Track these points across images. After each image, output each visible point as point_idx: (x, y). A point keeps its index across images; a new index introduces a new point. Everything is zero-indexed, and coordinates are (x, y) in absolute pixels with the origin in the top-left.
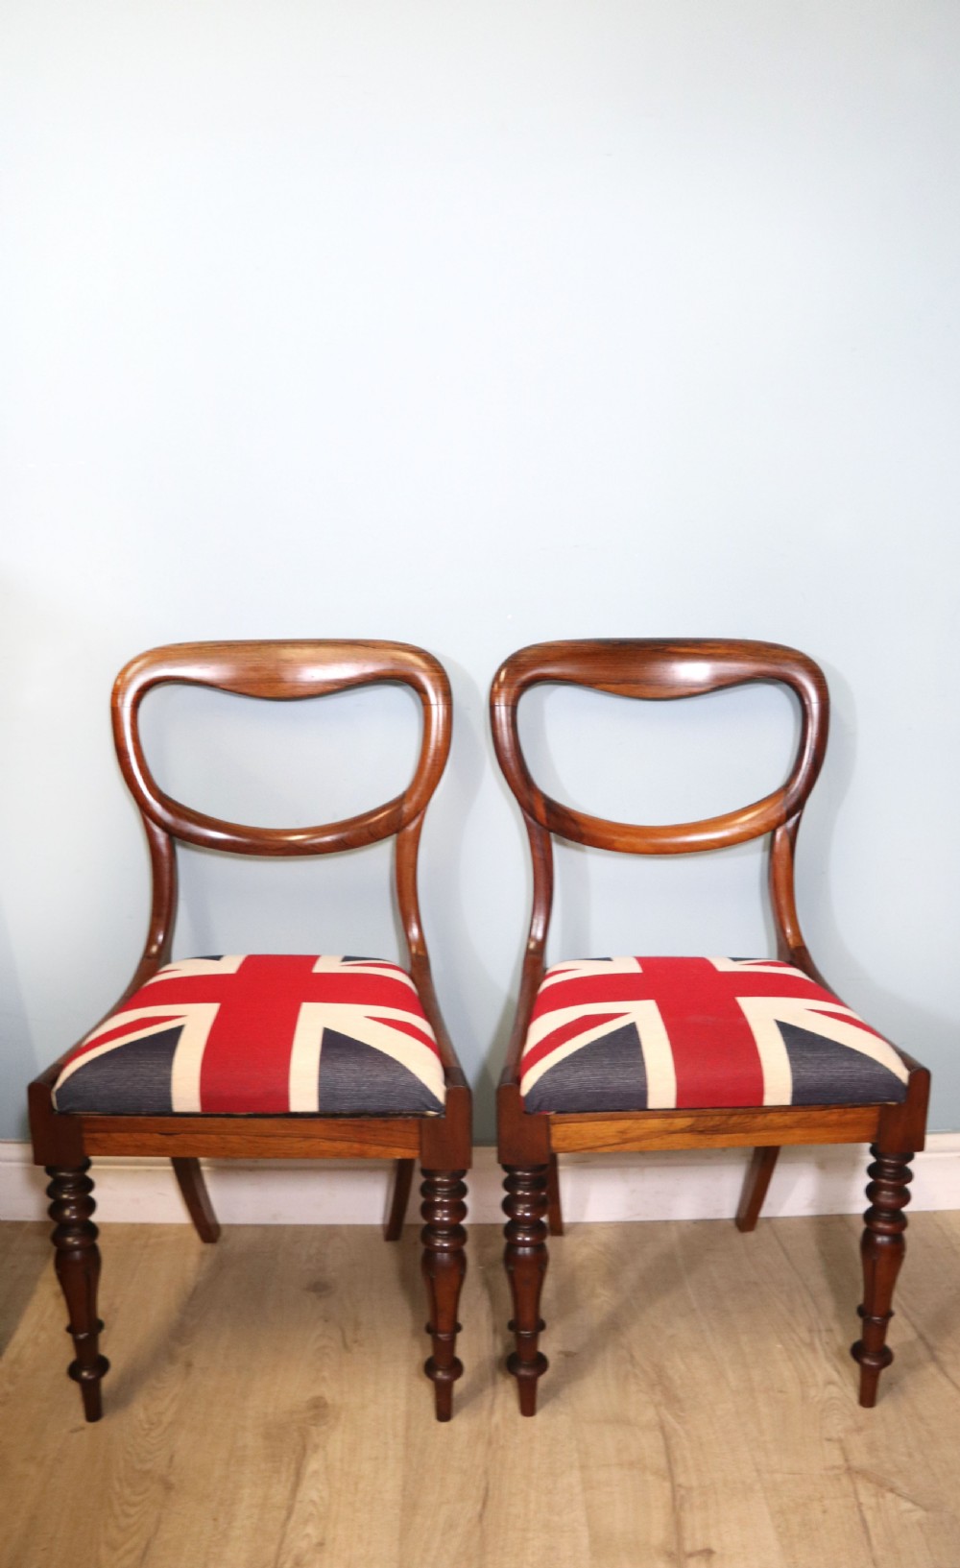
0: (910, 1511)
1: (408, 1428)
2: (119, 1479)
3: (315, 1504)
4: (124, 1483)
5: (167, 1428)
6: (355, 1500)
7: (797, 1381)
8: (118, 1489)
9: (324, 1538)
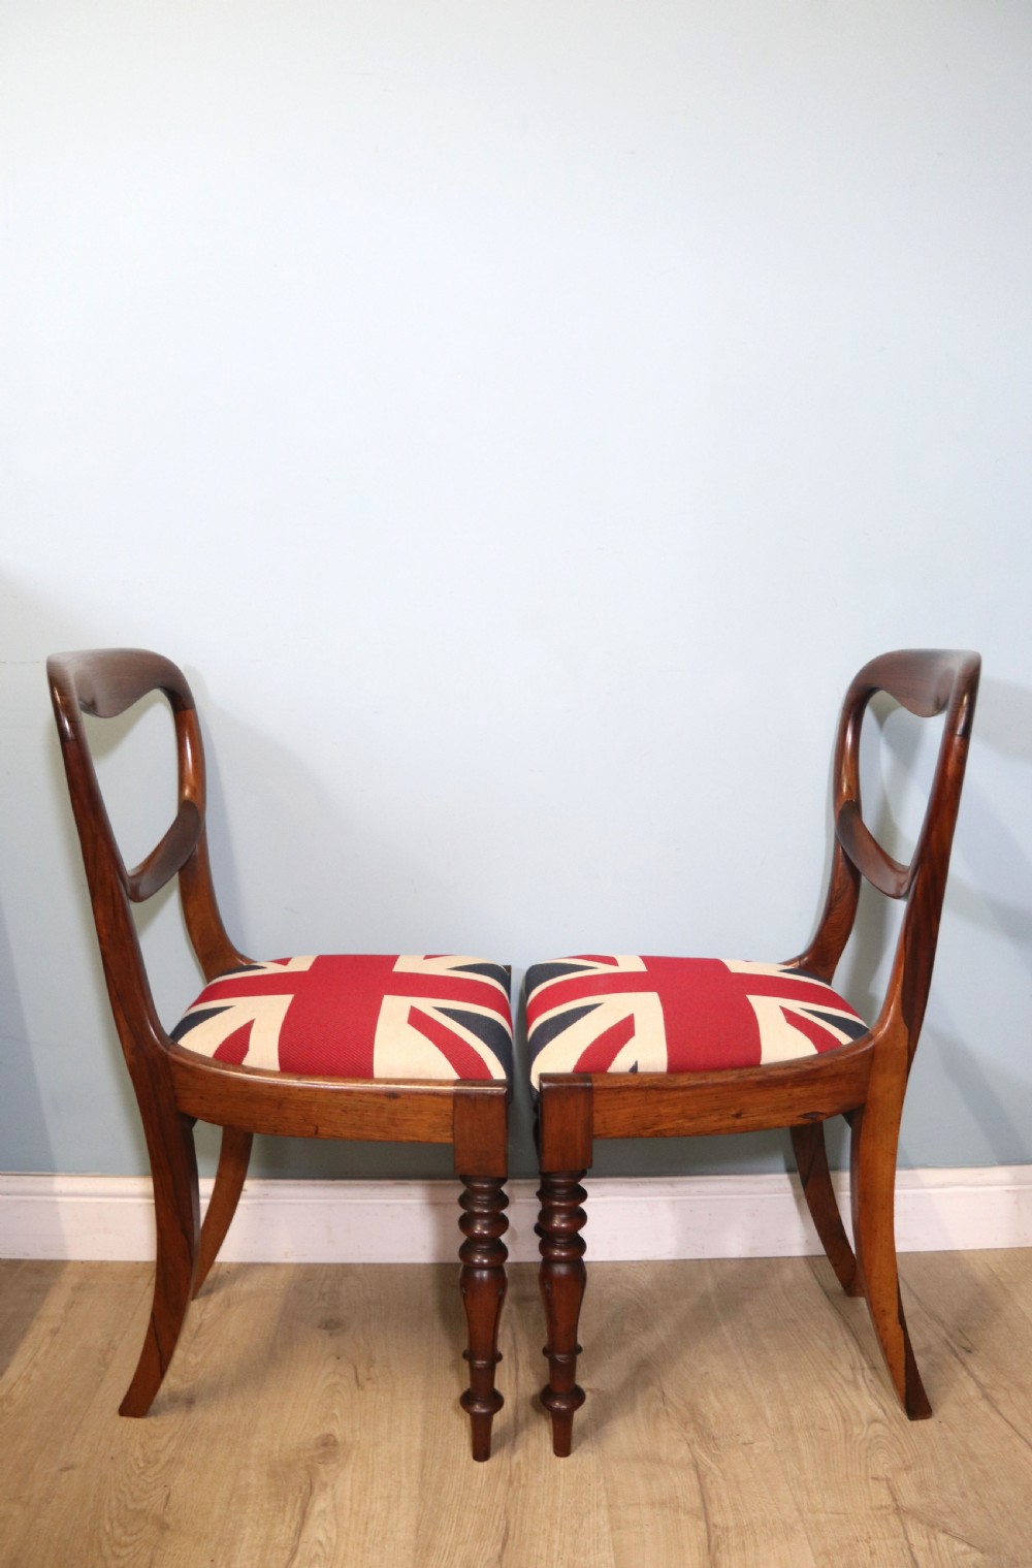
0: (964, 1553)
1: (423, 1467)
2: (110, 1519)
3: (321, 1544)
4: (115, 1523)
5: (164, 1467)
6: (365, 1541)
7: (840, 1418)
8: (108, 1529)
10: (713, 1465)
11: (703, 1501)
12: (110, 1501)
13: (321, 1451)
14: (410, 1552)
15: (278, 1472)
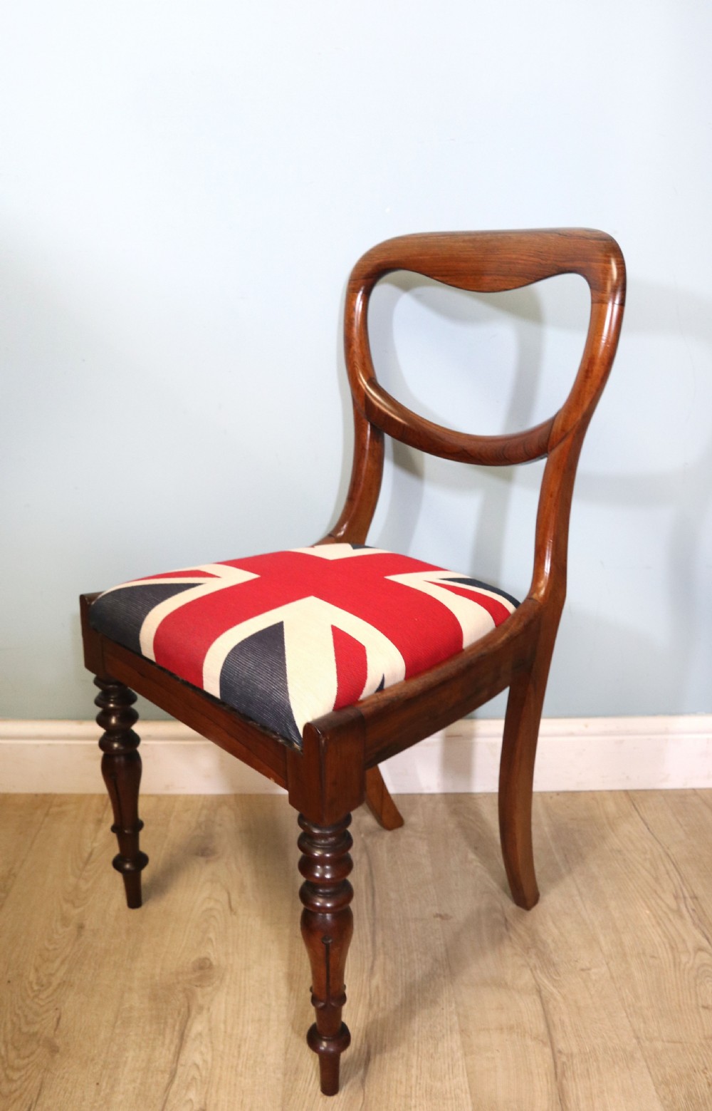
2: (5, 1042)
3: (198, 1067)
5: (55, 990)
6: (238, 1064)
7: (667, 946)
8: (3, 1053)
9: (205, 1104)
10: (554, 990)
11: (548, 1026)
12: (5, 1024)
13: (198, 974)
14: (280, 1076)
15: (159, 995)
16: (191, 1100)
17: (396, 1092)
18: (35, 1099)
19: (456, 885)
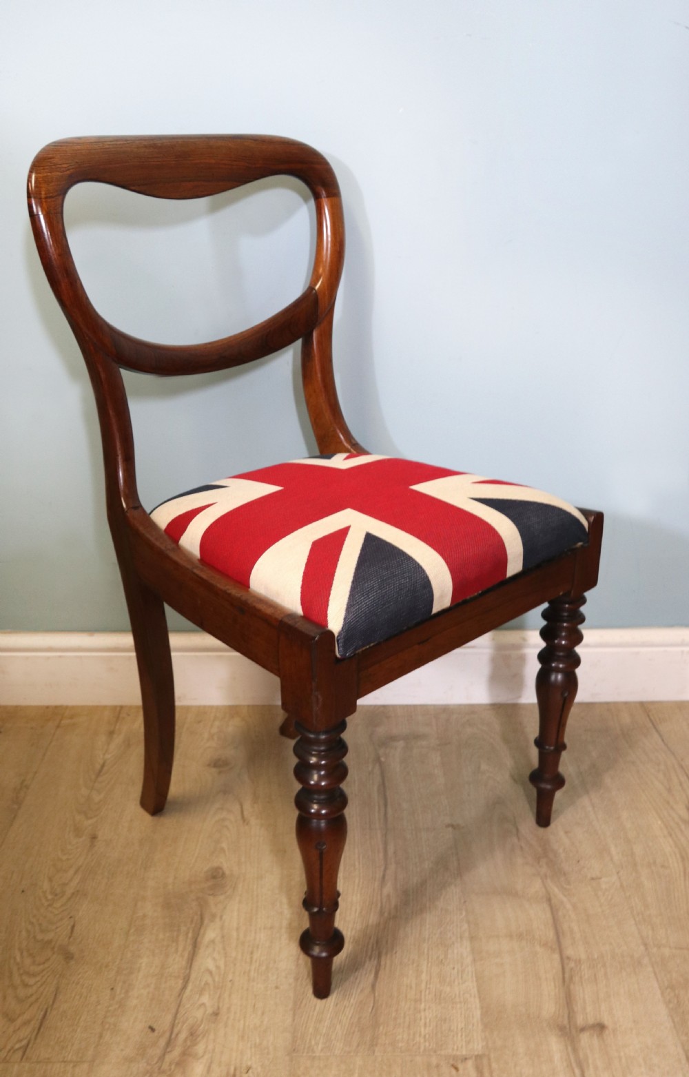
2: (20, 949)
3: (211, 973)
4: (25, 954)
5: (69, 899)
6: (250, 971)
7: (678, 856)
8: (18, 959)
9: (218, 1008)
10: (565, 899)
11: (557, 934)
12: (20, 932)
13: (210, 883)
14: (291, 980)
15: (171, 903)
16: (203, 1004)
17: (406, 996)
18: (51, 1003)
19: (469, 795)
